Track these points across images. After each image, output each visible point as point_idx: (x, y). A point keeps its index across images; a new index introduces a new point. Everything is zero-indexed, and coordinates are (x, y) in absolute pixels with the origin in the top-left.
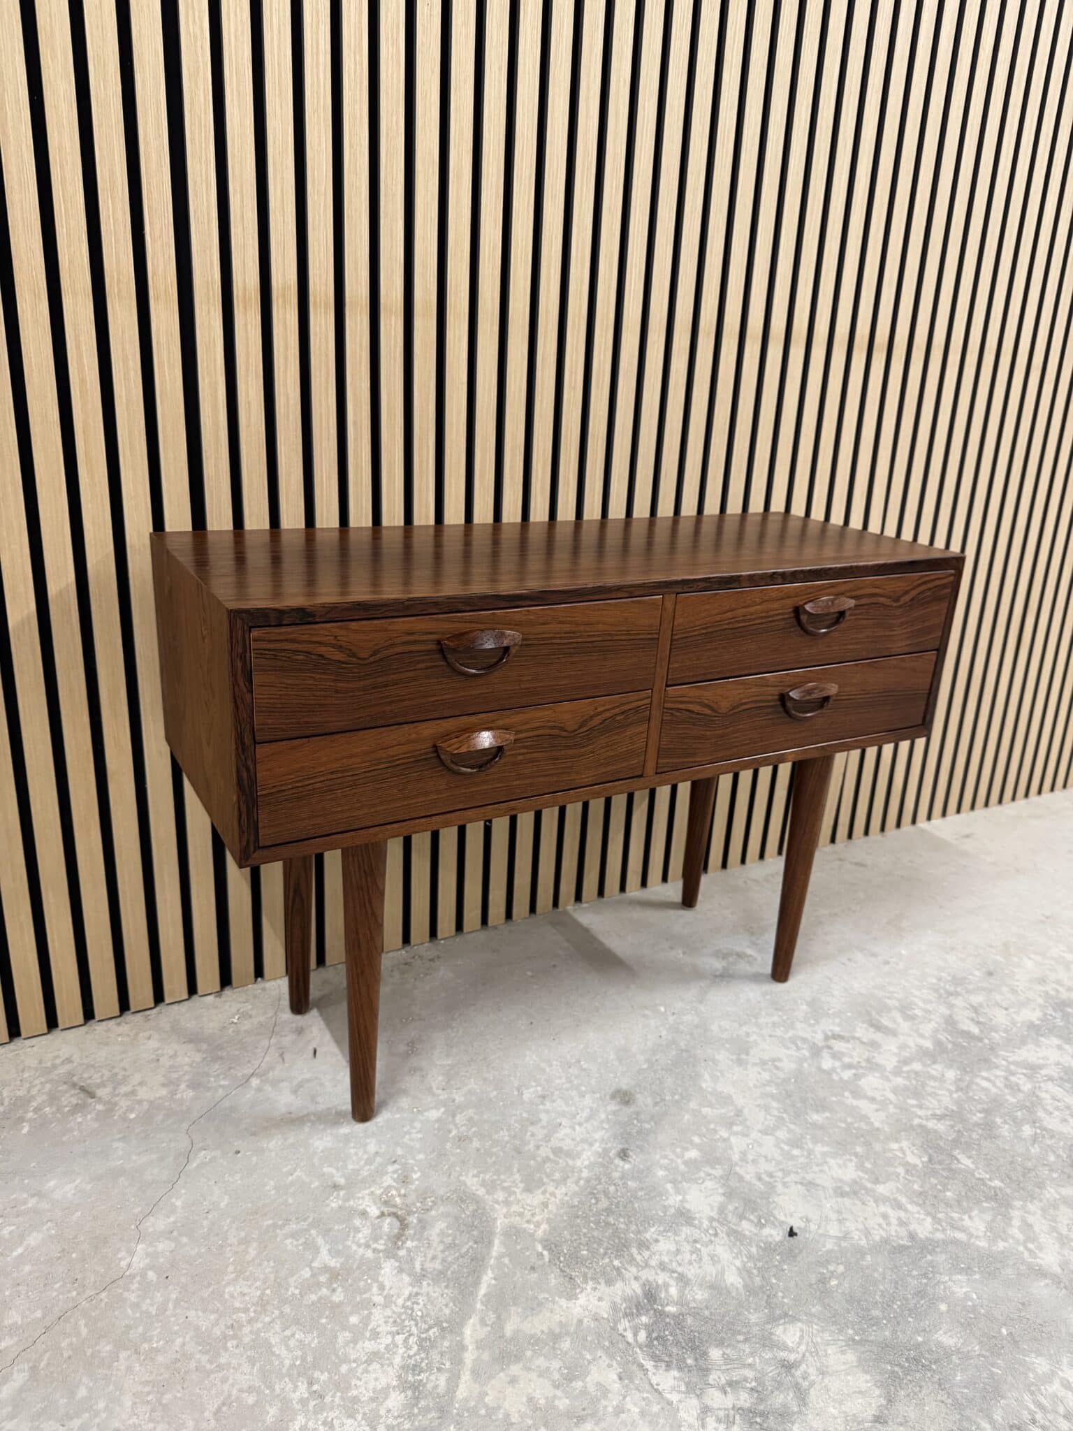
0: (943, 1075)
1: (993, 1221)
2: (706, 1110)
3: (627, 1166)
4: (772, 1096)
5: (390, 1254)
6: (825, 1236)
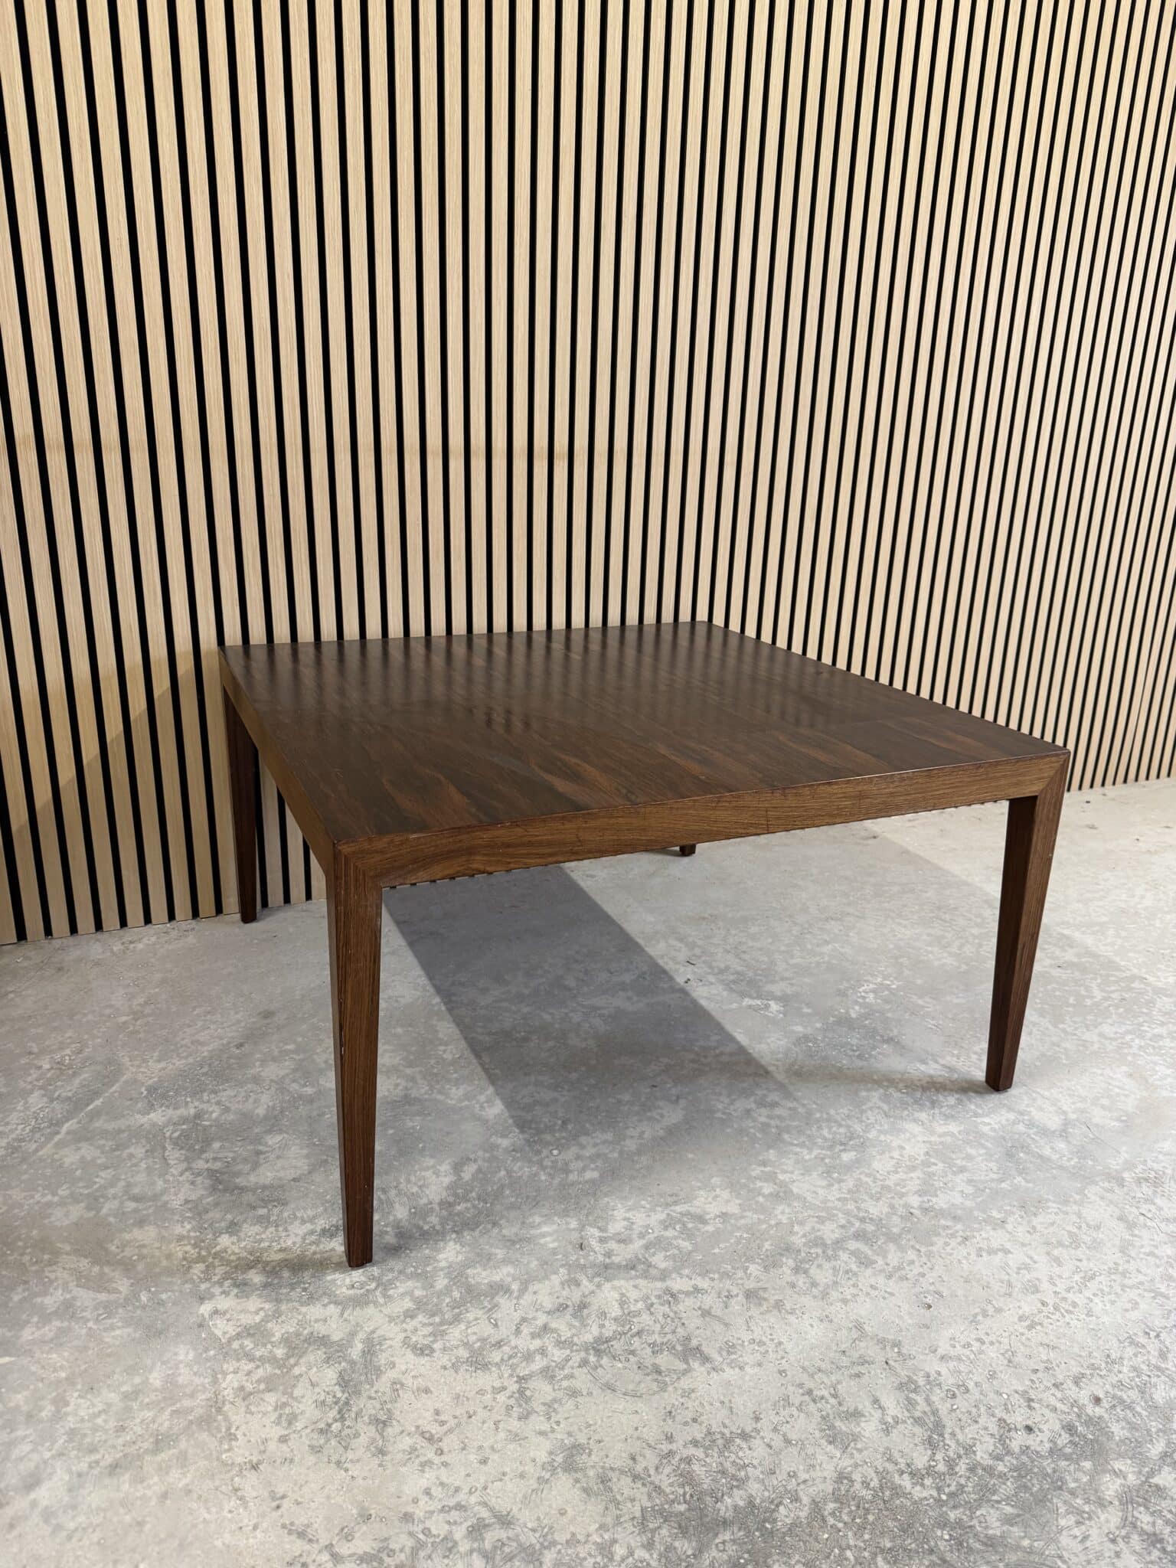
3: (237, 1052)
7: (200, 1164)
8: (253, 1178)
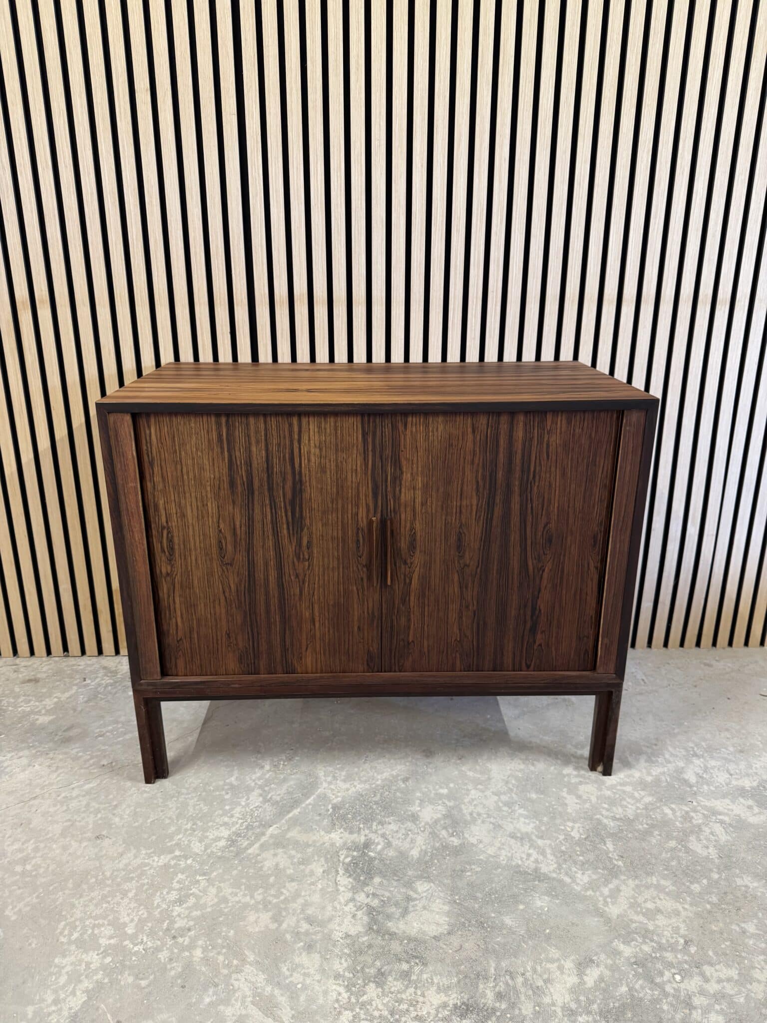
0: (642, 798)
1: (596, 880)
2: (470, 774)
3: (403, 786)
4: (517, 778)
5: (261, 787)
6: (484, 852)
7: (361, 897)
8: (402, 925)
